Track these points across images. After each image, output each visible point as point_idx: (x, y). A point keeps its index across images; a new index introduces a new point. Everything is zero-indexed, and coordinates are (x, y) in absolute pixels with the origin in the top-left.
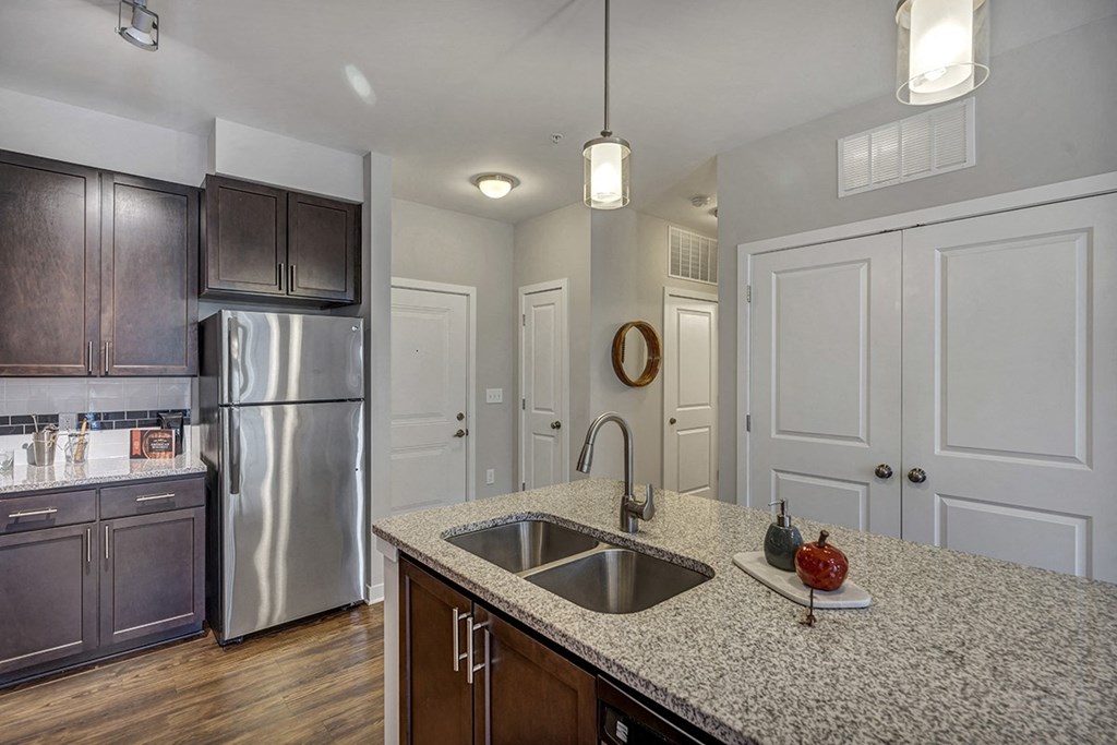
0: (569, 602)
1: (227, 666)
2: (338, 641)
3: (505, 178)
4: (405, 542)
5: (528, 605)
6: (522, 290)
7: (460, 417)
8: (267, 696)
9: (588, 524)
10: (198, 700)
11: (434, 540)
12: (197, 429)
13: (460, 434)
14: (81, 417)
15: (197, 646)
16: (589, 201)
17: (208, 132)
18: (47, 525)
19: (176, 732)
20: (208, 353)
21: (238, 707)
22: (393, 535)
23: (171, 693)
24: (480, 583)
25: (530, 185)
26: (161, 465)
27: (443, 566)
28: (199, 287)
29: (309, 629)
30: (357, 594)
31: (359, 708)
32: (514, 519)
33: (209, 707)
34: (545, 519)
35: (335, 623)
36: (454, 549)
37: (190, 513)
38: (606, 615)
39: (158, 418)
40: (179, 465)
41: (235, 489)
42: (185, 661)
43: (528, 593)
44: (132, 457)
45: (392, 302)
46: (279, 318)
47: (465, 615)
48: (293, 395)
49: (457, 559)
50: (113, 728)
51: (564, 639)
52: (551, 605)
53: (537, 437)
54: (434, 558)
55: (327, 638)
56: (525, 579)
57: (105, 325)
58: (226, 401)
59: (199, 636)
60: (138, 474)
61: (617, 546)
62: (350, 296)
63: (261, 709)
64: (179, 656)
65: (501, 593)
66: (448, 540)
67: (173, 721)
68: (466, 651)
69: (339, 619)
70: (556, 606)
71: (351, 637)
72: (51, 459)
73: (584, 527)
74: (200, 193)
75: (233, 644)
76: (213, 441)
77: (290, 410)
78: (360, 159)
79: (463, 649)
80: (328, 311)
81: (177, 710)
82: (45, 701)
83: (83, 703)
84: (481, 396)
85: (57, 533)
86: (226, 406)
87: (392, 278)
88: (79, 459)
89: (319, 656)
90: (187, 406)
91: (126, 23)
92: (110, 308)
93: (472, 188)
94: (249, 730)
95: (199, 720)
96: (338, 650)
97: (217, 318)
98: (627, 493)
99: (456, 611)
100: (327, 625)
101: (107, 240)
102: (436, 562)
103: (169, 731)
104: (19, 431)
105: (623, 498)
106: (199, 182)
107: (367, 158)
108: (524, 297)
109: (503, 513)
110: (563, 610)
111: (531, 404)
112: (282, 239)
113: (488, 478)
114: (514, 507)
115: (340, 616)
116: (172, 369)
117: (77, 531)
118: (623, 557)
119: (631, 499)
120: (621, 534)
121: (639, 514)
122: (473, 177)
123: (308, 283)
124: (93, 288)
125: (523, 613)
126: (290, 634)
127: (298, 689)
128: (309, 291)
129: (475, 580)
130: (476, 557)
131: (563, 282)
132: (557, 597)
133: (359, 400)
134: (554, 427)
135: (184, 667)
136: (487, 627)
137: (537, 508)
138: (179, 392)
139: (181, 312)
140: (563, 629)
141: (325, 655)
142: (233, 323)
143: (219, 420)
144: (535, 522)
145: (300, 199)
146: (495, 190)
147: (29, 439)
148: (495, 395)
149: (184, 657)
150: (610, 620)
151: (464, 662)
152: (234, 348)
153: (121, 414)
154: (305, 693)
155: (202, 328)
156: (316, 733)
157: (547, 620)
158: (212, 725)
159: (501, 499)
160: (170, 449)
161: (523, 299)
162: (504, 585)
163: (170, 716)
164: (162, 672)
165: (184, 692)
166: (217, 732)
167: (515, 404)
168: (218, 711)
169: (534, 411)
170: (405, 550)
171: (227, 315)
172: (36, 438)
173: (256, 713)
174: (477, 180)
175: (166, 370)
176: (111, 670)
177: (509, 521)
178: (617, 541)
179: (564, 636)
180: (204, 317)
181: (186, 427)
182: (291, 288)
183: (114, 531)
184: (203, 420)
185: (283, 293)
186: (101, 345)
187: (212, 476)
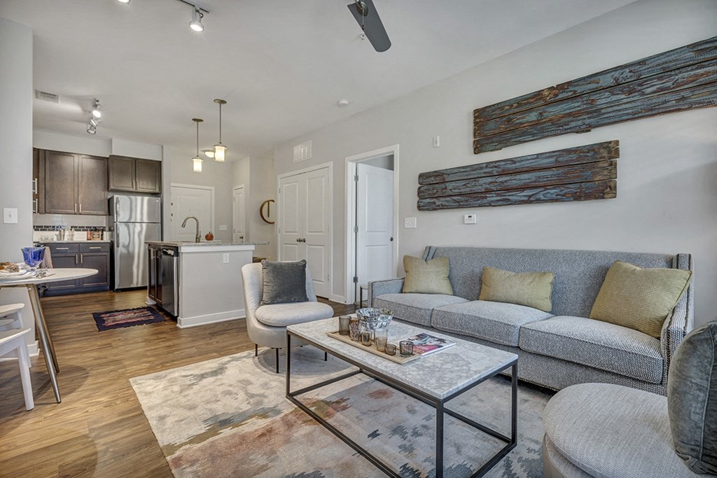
6: (233, 188)
12: (108, 232)
14: (72, 227)
17: (110, 142)
18: (65, 252)
20: (111, 208)
26: (97, 240)
28: (108, 188)
37: (105, 254)
39: (96, 229)
40: (103, 240)
41: (118, 246)
44: (88, 237)
57: (80, 199)
60: (89, 242)
62: (158, 190)
72: (64, 237)
74: (108, 158)
76: (112, 236)
78: (160, 147)
84: (217, 227)
85: (68, 255)
86: (116, 222)
88: (72, 237)
90: (105, 226)
92: (81, 194)
97: (112, 198)
106: (108, 156)
107: (162, 146)
112: (134, 173)
116: (100, 213)
117: (73, 255)
123: (144, 186)
124: (76, 188)
131: (243, 186)
133: (158, 223)
134: (241, 238)
138: (102, 221)
139: (103, 195)
142: (117, 198)
143: (113, 230)
145: (140, 160)
148: (223, 227)
153: (84, 227)
155: (109, 200)
160: (99, 236)
161: (234, 192)
167: (232, 231)
171: (115, 196)
172: (60, 232)
175: (97, 213)
180: (109, 197)
181: (104, 232)
182: (136, 188)
183: (83, 256)
184: (110, 230)
185: (134, 190)
186: (78, 205)
187: (112, 244)
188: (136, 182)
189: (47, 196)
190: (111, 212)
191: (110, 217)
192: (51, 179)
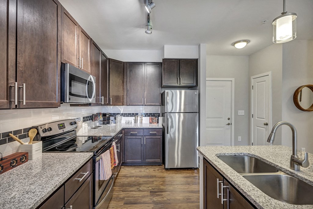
0: (259, 190)
1: (166, 174)
2: (191, 177)
3: (244, 41)
4: (205, 154)
5: (242, 186)
6: (252, 77)
7: (229, 119)
8: (173, 185)
9: (274, 163)
10: (160, 180)
11: (213, 156)
12: (161, 118)
13: (229, 124)
14: (142, 114)
15: (160, 168)
16: (275, 41)
17: (163, 49)
18: (135, 135)
19: (155, 186)
20: (163, 100)
21: (167, 185)
22: (201, 152)
23: (155, 176)
24: (226, 173)
25: (254, 41)
26: (155, 126)
27: (214, 164)
28: (161, 85)
29: (184, 171)
30: (197, 166)
31: (195, 197)
32: (243, 155)
33: (162, 183)
34: (255, 157)
35: (190, 172)
36: (219, 160)
38: (276, 200)
39: (154, 115)
40: (158, 126)
41: (168, 133)
42: (158, 170)
43: (243, 181)
44: (150, 123)
45: (206, 85)
46: (179, 91)
47: (221, 182)
48: (182, 111)
49: (219, 163)
50: (145, 180)
51: (255, 203)
52: (251, 188)
53: (258, 128)
54: (212, 161)
55: (188, 175)
56: (243, 176)
57: (145, 95)
58: (166, 112)
59: (161, 165)
60: (151, 127)
61: (288, 174)
62: (195, 84)
63: (172, 188)
64: (157, 169)
65: (232, 179)
66: (218, 157)
67: (155, 183)
68: (221, 193)
69: (192, 171)
70: (253, 190)
71: (194, 177)
72: (137, 122)
73: (272, 163)
74: (161, 63)
75: (167, 169)
76: (164, 121)
77: (182, 114)
78: (198, 46)
79: (220, 192)
80: (190, 89)
81: (156, 181)
82: (135, 170)
83: (140, 173)
84: (236, 113)
85: (137, 137)
86: (166, 113)
87: (207, 78)
88: (141, 123)
89: (186, 179)
90: (160, 113)
91: (146, 30)
92: (146, 91)
93: (232, 47)
94: (169, 191)
95: (160, 185)
96: (191, 179)
97: (164, 92)
98: (294, 154)
99: (218, 179)
100: (188, 171)
101: (146, 77)
102: (212, 163)
103: (154, 185)
104: (132, 116)
105: (292, 156)
106: (161, 61)
108: (253, 79)
109: (239, 152)
110: (256, 192)
111: (256, 116)
112: (178, 71)
113: (239, 139)
114: (243, 150)
115: (191, 170)
116: (157, 104)
117: (140, 137)
118: (291, 179)
119: (296, 157)
120: (290, 170)
121: (300, 164)
122: (233, 43)
123: (184, 81)
124: (143, 87)
125: (240, 188)
126: (180, 171)
127: (180, 186)
128: (185, 84)
129: (224, 171)
130: (226, 164)
131: (270, 73)
132: (254, 186)
133: (197, 112)
134: (265, 125)
135: (157, 172)
136: (228, 188)
137: (253, 153)
138: (156, 109)
139: (158, 91)
140: (255, 199)
141: (188, 179)
142: (167, 93)
143: (165, 116)
144: (251, 157)
145: (182, 60)
146: (241, 46)
147: (134, 118)
148: (242, 113)
149: (158, 169)
150: (278, 203)
151: (220, 196)
152: (168, 99)
153: (148, 114)
154: (182, 187)
155: (162, 94)
156: (184, 199)
157: (249, 193)
158: (162, 187)
159: (239, 147)
160: (156, 122)
161: (252, 81)
162: (234, 176)
163: (155, 182)
164: (154, 171)
165: (157, 177)
166: (163, 189)
167: (249, 116)
168: (163, 184)
169: (256, 118)
170: (204, 157)
171: (166, 91)
172: (135, 118)
173: (171, 188)
174: (234, 44)
175: (155, 104)
176: (145, 168)
177: (241, 155)
178: (288, 172)
179: (255, 201)
180: (162, 92)
181: (159, 117)
182: (180, 83)
183: (146, 138)
184: (162, 116)
185: (178, 85)
186: (144, 99)
187: (163, 129)
188: (180, 79)
189: (128, 94)
190: (163, 103)
191: (163, 106)
192: (130, 82)
